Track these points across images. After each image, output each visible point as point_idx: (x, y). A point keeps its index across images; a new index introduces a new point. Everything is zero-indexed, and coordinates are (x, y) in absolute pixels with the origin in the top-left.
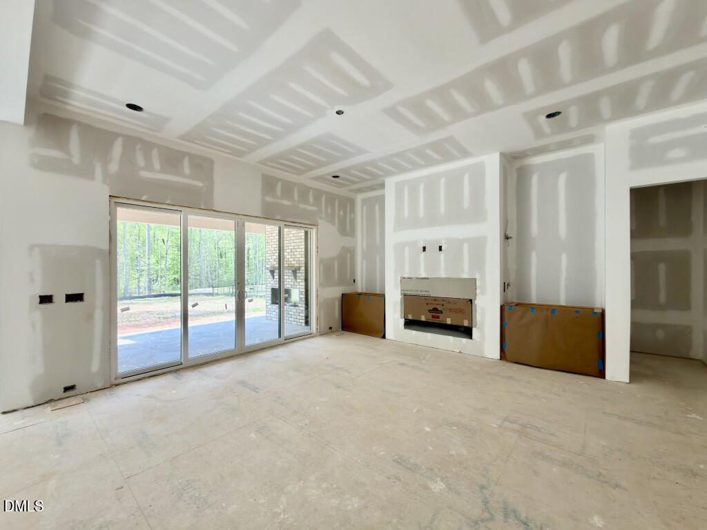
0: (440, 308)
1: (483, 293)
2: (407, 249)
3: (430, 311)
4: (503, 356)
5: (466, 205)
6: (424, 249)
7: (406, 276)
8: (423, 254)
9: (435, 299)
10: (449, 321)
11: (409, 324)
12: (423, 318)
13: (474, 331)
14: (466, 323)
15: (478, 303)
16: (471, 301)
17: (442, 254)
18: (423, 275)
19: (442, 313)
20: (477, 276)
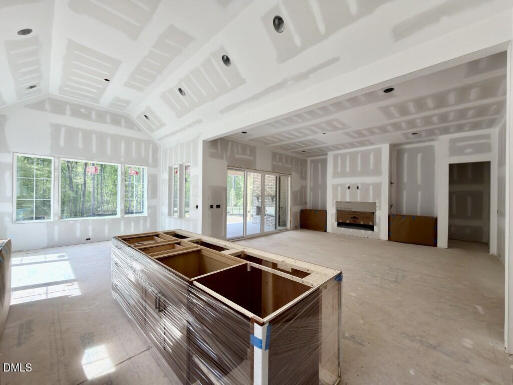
0: (357, 216)
1: (380, 209)
2: (339, 188)
3: (352, 218)
4: (390, 238)
5: (371, 167)
6: (349, 188)
7: (339, 201)
8: (348, 190)
9: (355, 212)
10: (362, 223)
11: (340, 224)
12: (348, 222)
13: (375, 227)
14: (371, 224)
15: (378, 214)
16: (373, 213)
17: (359, 191)
18: (348, 200)
19: (358, 219)
20: (377, 201)
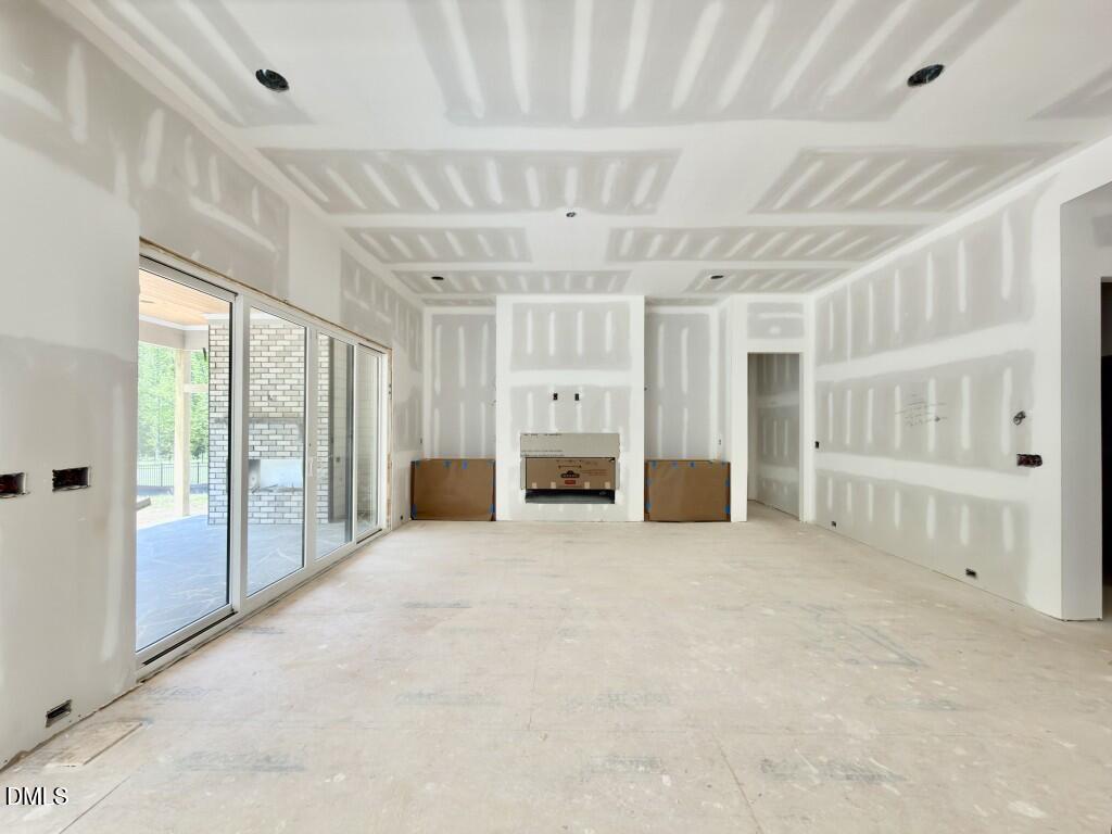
0: (576, 471)
1: (627, 450)
2: (530, 396)
3: (562, 476)
4: (647, 517)
5: (608, 346)
6: (556, 396)
7: (529, 432)
8: (553, 404)
9: (571, 460)
10: (587, 486)
11: (533, 495)
12: (553, 486)
13: (618, 495)
14: (608, 486)
15: (622, 461)
16: (614, 459)
17: (579, 405)
18: (554, 430)
19: (578, 476)
20: (621, 431)
